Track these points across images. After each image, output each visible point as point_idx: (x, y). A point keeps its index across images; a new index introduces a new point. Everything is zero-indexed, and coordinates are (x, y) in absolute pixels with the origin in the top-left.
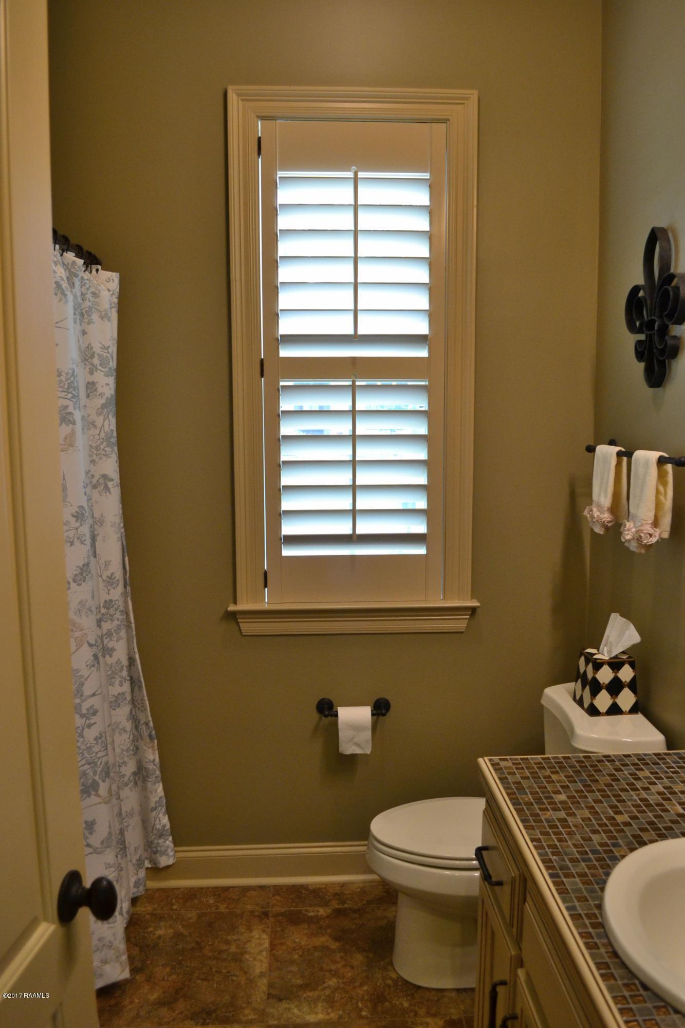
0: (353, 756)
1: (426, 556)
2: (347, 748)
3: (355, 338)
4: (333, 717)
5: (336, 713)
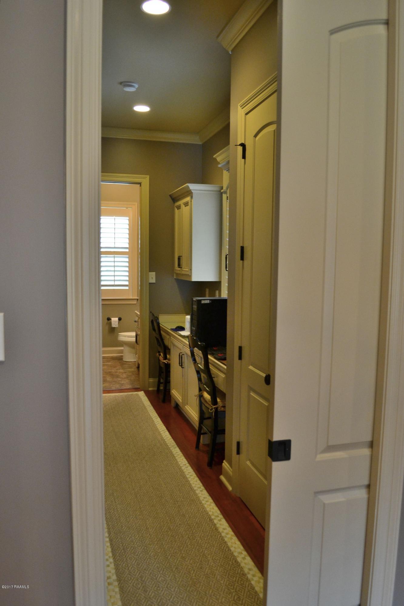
0: (115, 328)
1: (128, 289)
2: (113, 326)
3: (115, 248)
4: (110, 320)
5: (111, 319)
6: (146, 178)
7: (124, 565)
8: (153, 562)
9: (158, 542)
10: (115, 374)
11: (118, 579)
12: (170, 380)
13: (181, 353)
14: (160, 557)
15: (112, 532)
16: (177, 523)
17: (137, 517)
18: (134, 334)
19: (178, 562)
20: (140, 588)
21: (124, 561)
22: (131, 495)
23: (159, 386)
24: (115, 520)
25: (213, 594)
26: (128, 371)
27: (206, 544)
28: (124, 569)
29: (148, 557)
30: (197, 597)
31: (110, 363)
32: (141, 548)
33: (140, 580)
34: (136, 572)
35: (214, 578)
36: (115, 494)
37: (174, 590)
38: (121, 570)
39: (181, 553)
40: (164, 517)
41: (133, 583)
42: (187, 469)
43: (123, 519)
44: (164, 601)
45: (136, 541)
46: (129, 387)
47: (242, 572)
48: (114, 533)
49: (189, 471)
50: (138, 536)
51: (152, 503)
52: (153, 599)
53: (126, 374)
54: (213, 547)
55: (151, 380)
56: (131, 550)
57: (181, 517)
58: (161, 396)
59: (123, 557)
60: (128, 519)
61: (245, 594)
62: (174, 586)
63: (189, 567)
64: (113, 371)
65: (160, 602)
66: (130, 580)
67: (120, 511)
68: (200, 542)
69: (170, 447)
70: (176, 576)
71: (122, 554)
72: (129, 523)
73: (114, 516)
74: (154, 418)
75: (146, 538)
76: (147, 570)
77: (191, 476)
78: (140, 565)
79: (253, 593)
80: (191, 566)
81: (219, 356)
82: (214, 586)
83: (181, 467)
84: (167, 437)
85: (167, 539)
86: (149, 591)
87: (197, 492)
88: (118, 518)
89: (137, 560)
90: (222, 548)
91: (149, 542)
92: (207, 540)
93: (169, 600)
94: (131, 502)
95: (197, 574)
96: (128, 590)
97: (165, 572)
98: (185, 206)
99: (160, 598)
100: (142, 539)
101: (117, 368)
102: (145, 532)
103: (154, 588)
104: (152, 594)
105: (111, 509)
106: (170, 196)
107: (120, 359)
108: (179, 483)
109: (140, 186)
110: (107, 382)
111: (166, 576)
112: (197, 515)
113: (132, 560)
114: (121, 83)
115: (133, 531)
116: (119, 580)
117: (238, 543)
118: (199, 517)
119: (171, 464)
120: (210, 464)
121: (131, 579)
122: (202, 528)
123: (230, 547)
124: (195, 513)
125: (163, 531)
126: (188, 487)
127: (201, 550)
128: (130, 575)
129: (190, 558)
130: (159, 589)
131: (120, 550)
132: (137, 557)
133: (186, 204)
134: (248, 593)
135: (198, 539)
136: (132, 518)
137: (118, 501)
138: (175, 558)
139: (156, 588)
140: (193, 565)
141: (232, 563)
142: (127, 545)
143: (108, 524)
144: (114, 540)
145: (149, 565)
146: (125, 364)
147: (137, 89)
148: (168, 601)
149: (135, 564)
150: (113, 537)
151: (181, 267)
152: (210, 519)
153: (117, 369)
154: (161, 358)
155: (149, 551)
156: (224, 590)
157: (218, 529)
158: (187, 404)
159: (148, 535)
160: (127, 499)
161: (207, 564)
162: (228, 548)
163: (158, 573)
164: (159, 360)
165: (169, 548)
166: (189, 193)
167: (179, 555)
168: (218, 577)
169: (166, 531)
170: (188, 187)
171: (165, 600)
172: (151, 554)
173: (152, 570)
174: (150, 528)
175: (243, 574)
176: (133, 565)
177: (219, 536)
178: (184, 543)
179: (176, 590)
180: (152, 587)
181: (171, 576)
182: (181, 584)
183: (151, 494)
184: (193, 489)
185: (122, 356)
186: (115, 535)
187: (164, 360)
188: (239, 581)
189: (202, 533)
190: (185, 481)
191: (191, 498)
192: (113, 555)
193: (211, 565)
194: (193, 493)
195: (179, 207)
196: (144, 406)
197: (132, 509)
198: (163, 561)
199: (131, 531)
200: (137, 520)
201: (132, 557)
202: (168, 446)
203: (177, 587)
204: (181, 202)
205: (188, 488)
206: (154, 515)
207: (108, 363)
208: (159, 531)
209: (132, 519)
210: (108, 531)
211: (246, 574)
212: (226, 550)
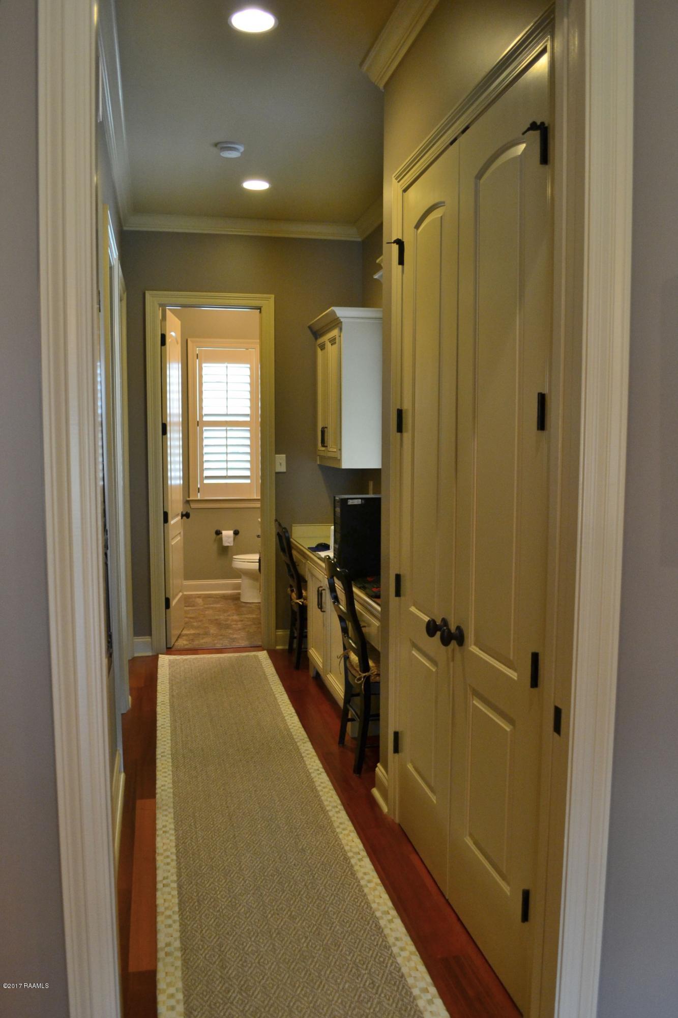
0: (228, 547)
1: (250, 483)
2: (225, 544)
3: (227, 415)
4: (220, 535)
5: (222, 533)
6: (270, 298)
7: (195, 925)
8: (243, 922)
9: (255, 891)
10: (225, 623)
11: (183, 947)
12: (307, 632)
13: (321, 587)
14: (256, 915)
15: (184, 873)
16: (291, 863)
17: (227, 851)
18: (256, 557)
19: (282, 924)
20: (215, 963)
21: (197, 919)
22: (223, 816)
23: (291, 644)
24: (191, 856)
25: (331, 976)
26: (247, 618)
27: (333, 897)
28: (194, 932)
29: (234, 915)
30: (305, 980)
31: (218, 606)
32: (227, 900)
33: (217, 950)
34: (213, 937)
35: (337, 950)
36: (196, 814)
37: (270, 968)
38: (189, 933)
39: (289, 910)
40: (270, 852)
41: (205, 955)
42: (320, 776)
43: (205, 853)
44: (250, 984)
45: (220, 889)
46: (244, 643)
47: (384, 943)
48: (187, 875)
49: (322, 781)
50: (224, 881)
51: (255, 830)
52: (234, 981)
53: (243, 622)
54: (342, 902)
55: (280, 633)
56: (209, 903)
57: (298, 853)
58: (294, 659)
59: (195, 913)
60: (212, 853)
61: (384, 979)
62: (270, 961)
63: (300, 933)
64: (222, 617)
65: (244, 985)
66: (201, 950)
67: (201, 841)
68: (322, 893)
69: (296, 740)
70: (275, 945)
71: (195, 908)
72: (213, 861)
73: (190, 848)
74: (277, 694)
75: (237, 884)
76: (230, 935)
77: (324, 788)
78: (221, 926)
79: (397, 977)
80: (302, 932)
81: (373, 591)
82: (335, 963)
83: (310, 774)
84: (295, 725)
85: (270, 887)
86: (229, 967)
87: (331, 814)
88: (197, 853)
89: (217, 918)
90: (358, 904)
91: (241, 892)
92: (335, 890)
93: (260, 982)
94: (220, 827)
95: (310, 944)
96: (196, 964)
97: (260, 939)
98: (332, 345)
99: (244, 979)
100: (231, 887)
101: (229, 613)
102: (236, 875)
103: (238, 963)
104: (232, 972)
105: (187, 838)
106: (310, 328)
107: (236, 598)
108: (303, 799)
109: (260, 312)
110: (210, 635)
111: (260, 946)
112: (325, 850)
113: (210, 919)
114: (216, 145)
115: (217, 874)
116: (185, 949)
117: (386, 896)
118: (328, 854)
119: (295, 768)
120: (358, 770)
121: (203, 947)
122: (329, 871)
123: (371, 902)
124: (321, 847)
125: (265, 874)
126: (316, 805)
127: (323, 907)
128: (202, 941)
129: (303, 919)
130: (245, 964)
131: (192, 902)
132: (218, 914)
133: (333, 341)
134: (390, 976)
135: (321, 888)
136: (219, 852)
137: (200, 825)
138: (278, 917)
139: (241, 963)
140: (307, 929)
141: (371, 927)
142: (204, 894)
143: (179, 860)
144: (185, 887)
145: (235, 926)
146: (243, 607)
147: (242, 153)
148: (258, 984)
149: (214, 925)
150: (184, 882)
151: (325, 445)
152: (345, 857)
153: (229, 615)
154: (294, 595)
155: (238, 905)
156: (351, 971)
157: (356, 874)
158: (330, 672)
159: (241, 879)
160: (215, 822)
161: (329, 928)
162: (367, 905)
163: (247, 940)
164: (291, 599)
165: (272, 901)
166: (336, 323)
167: (285, 912)
168: (344, 949)
169: (271, 875)
170: (333, 313)
171: (254, 982)
172: (240, 910)
173: (240, 935)
174: (245, 869)
175: (385, 947)
176: (210, 925)
177: (356, 884)
178: (297, 894)
179: (273, 967)
180: (234, 962)
181: (268, 945)
182: (282, 959)
183: (255, 816)
184: (324, 809)
185: (239, 594)
186: (188, 878)
187: (297, 599)
188: (378, 957)
189: (329, 879)
190: (313, 796)
191: (320, 822)
192: (180, 909)
193: (336, 930)
194: (323, 814)
195: (323, 347)
196: (265, 675)
197: (221, 839)
198: (259, 921)
199: (214, 874)
200: (227, 856)
201: (211, 914)
202: (293, 739)
203: (275, 963)
204: (326, 338)
205: (316, 808)
206: (256, 849)
207: (215, 606)
208: (259, 874)
209: (220, 854)
210: (177, 872)
211: (390, 947)
212: (363, 907)
